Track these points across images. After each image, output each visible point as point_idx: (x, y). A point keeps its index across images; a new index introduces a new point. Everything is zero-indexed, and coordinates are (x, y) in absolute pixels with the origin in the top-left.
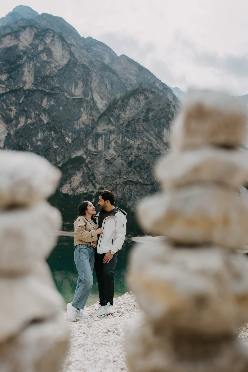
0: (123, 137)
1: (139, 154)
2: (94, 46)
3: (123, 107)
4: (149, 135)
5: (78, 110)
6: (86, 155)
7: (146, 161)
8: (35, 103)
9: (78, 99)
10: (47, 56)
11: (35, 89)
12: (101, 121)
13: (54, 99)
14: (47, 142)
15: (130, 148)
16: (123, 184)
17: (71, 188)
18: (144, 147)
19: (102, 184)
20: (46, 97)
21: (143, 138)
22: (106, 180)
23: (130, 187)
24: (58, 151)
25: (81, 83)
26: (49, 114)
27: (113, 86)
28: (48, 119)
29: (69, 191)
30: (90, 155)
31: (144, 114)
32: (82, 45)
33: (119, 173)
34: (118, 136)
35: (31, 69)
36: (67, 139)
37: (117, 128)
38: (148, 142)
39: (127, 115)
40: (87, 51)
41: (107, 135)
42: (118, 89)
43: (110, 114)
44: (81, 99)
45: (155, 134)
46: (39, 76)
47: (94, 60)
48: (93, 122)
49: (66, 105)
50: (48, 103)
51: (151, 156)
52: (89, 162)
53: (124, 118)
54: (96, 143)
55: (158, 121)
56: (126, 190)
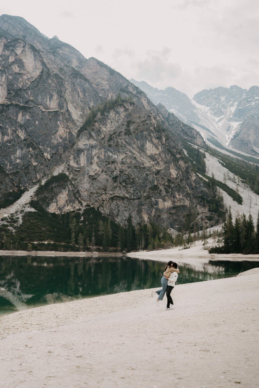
0: (105, 152)
1: (124, 168)
2: (60, 48)
3: (103, 121)
4: (131, 148)
5: (55, 124)
6: (69, 171)
7: (131, 175)
8: (10, 118)
9: (54, 111)
10: (18, 68)
11: (10, 103)
12: (82, 136)
13: (29, 113)
14: (26, 159)
15: (113, 162)
16: (110, 200)
17: (58, 206)
18: (128, 161)
19: (88, 201)
20: (21, 111)
21: (127, 153)
22: (91, 197)
23: (117, 203)
24: (38, 168)
25: (56, 95)
26: (26, 130)
27: (86, 94)
28: (25, 135)
29: (56, 210)
30: (72, 172)
31: (125, 127)
32: (48, 48)
33: (105, 189)
34: (101, 151)
35: (4, 83)
36: (45, 154)
37: (99, 143)
38: (132, 156)
39: (108, 128)
40: (54, 55)
41: (89, 150)
42: (91, 97)
43: (91, 129)
44: (57, 111)
45: (138, 147)
46: (12, 90)
47: (63, 65)
48: (70, 135)
49: (42, 119)
50: (24, 118)
51: (135, 170)
52: (72, 178)
53: (105, 132)
54: (78, 159)
55: (140, 134)
56: (113, 206)
